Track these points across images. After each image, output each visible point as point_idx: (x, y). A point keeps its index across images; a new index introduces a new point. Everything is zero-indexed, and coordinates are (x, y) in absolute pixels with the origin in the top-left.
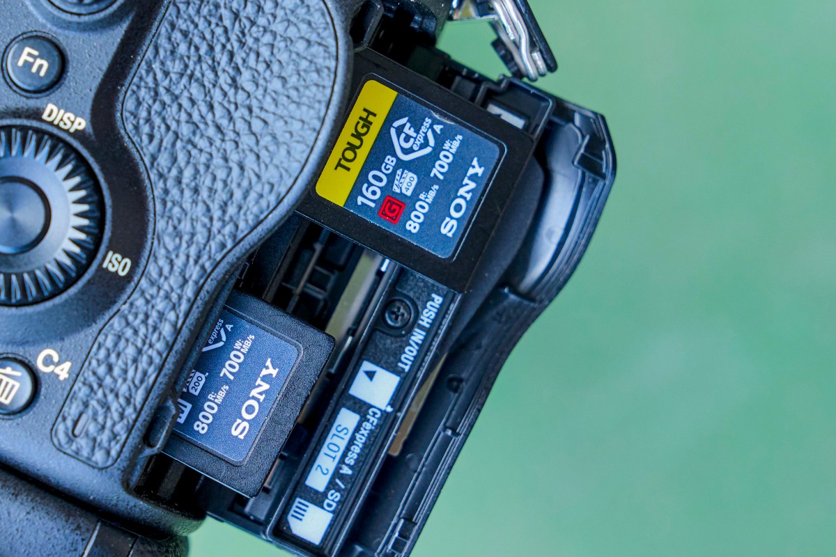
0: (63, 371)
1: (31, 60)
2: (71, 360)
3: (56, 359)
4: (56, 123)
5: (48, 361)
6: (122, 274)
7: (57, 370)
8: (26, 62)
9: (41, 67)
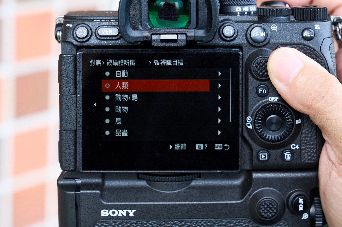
0: (297, 147)
1: (262, 91)
2: (298, 144)
3: (295, 145)
4: (273, 100)
5: (293, 147)
6: (300, 123)
7: (296, 147)
8: (261, 92)
9: (264, 91)
